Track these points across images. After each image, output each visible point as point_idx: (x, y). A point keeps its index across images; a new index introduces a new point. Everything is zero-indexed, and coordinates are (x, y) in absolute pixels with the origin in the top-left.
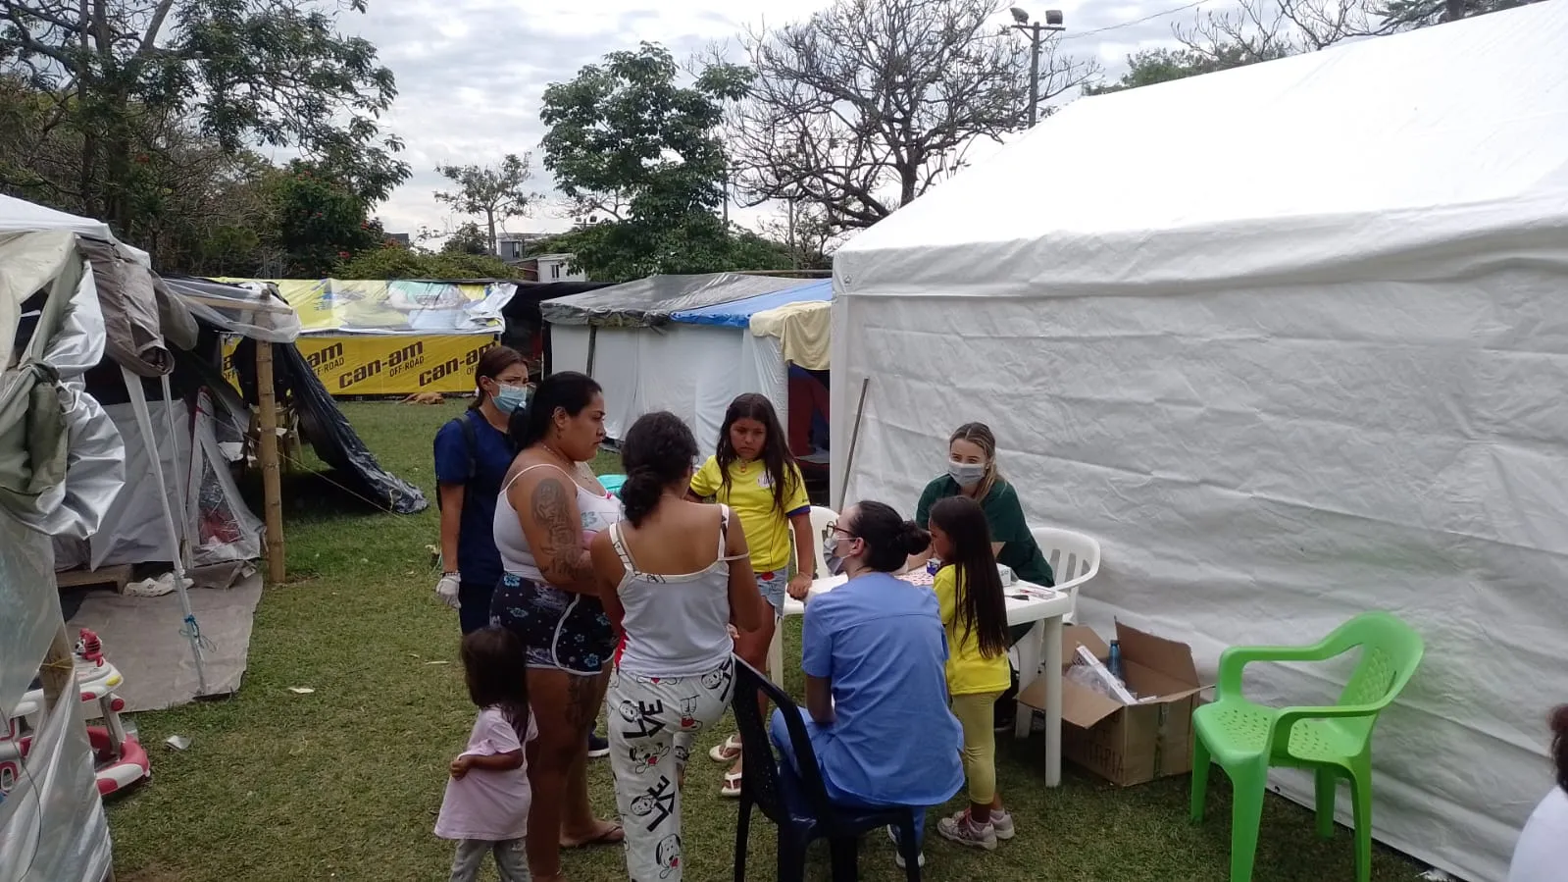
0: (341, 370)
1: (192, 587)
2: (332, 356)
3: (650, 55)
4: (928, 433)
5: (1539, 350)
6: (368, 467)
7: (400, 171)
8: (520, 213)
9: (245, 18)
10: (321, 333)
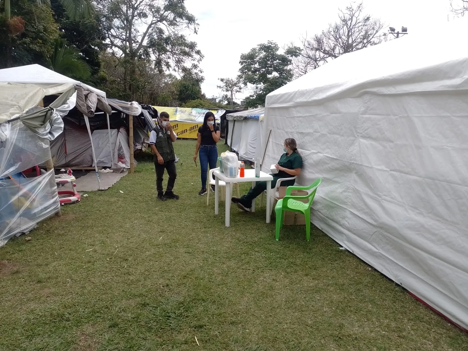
0: (177, 131)
1: (113, 172)
2: (175, 128)
3: (270, 44)
4: (280, 144)
5: (370, 115)
7: (202, 78)
8: (240, 92)
9: (164, 36)
10: (173, 121)
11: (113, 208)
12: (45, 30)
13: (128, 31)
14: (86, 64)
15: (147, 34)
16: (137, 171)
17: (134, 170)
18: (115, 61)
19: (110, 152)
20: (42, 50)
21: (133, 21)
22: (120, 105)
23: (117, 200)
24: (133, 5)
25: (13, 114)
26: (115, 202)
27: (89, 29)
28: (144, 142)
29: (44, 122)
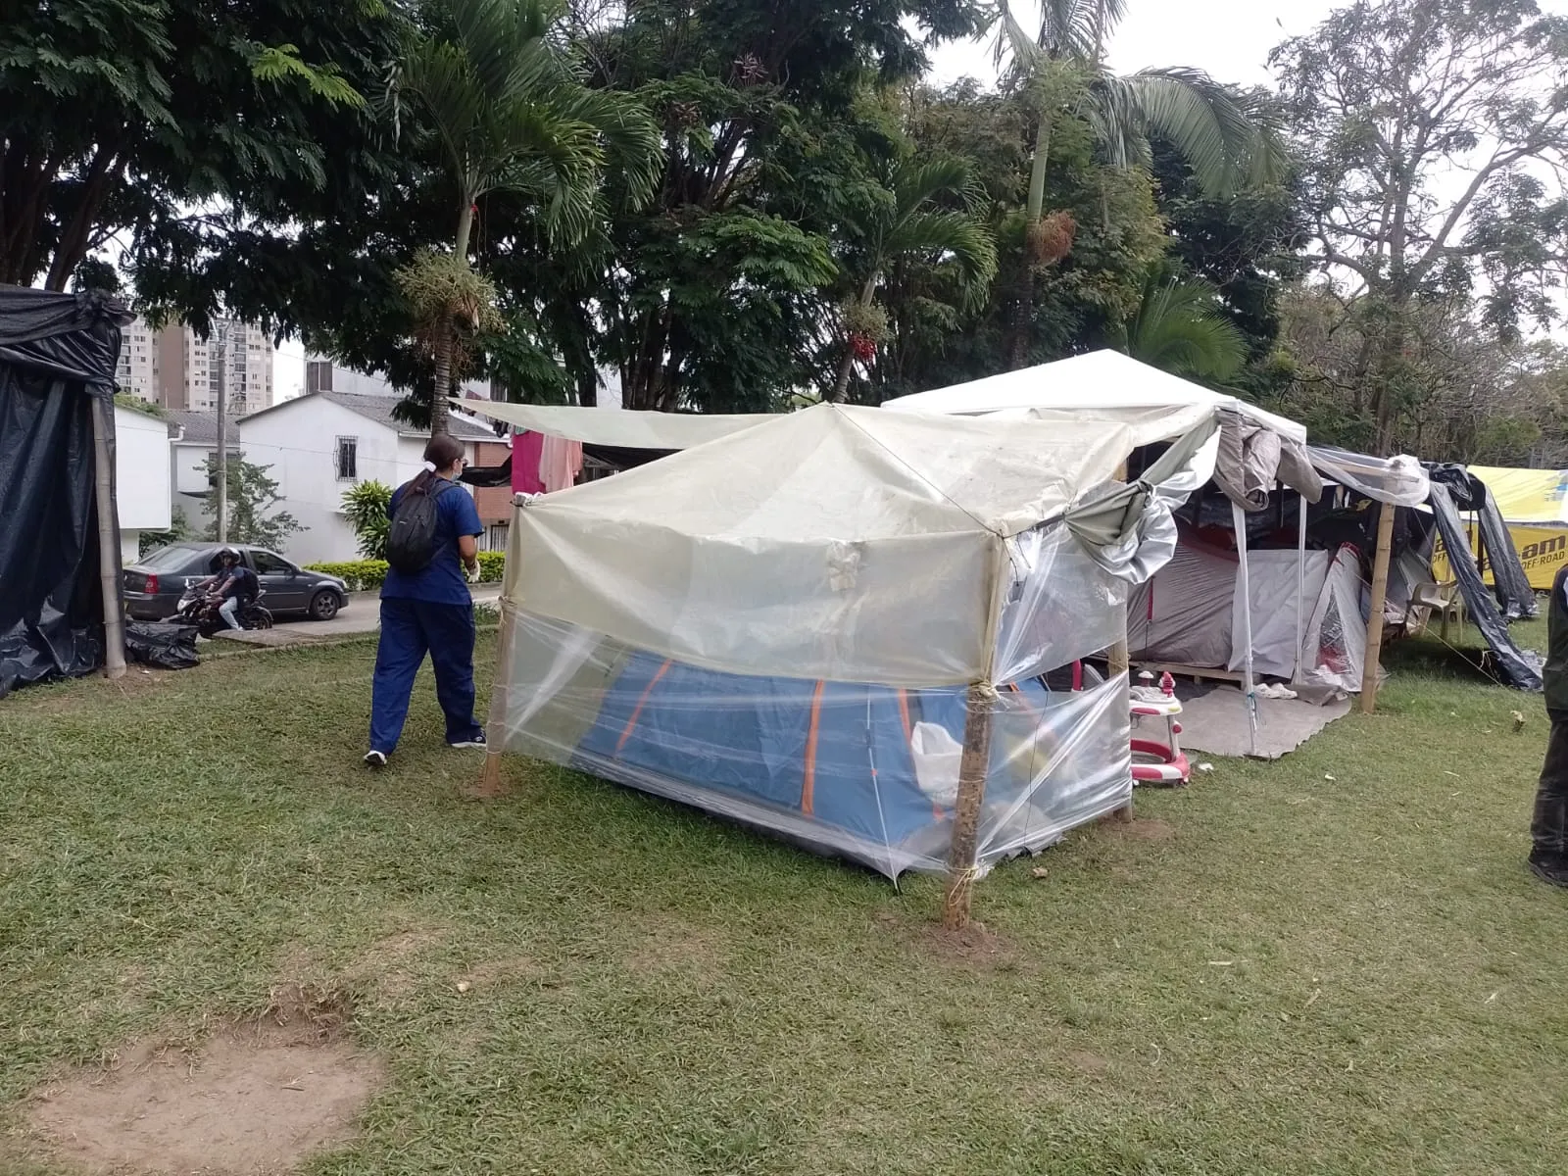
1: (1295, 698)
2: (1552, 549)
6: (1500, 641)
9: (1542, 204)
10: (1544, 524)
11: (1298, 831)
12: (1127, 239)
13: (1394, 206)
14: (1232, 330)
15: (1470, 206)
16: (1387, 707)
17: (1374, 701)
18: (1329, 313)
19: (1295, 628)
20: (1109, 300)
21: (1418, 167)
22: (1355, 470)
23: (1314, 804)
24: (1425, 113)
25: (1049, 504)
26: (1304, 811)
27: (1257, 218)
28: (1416, 601)
29: (1121, 530)
